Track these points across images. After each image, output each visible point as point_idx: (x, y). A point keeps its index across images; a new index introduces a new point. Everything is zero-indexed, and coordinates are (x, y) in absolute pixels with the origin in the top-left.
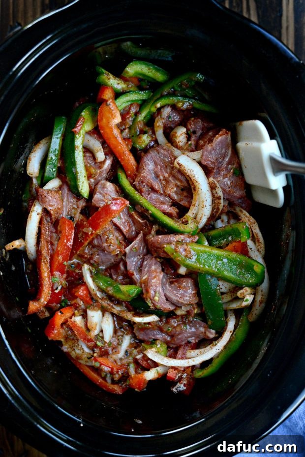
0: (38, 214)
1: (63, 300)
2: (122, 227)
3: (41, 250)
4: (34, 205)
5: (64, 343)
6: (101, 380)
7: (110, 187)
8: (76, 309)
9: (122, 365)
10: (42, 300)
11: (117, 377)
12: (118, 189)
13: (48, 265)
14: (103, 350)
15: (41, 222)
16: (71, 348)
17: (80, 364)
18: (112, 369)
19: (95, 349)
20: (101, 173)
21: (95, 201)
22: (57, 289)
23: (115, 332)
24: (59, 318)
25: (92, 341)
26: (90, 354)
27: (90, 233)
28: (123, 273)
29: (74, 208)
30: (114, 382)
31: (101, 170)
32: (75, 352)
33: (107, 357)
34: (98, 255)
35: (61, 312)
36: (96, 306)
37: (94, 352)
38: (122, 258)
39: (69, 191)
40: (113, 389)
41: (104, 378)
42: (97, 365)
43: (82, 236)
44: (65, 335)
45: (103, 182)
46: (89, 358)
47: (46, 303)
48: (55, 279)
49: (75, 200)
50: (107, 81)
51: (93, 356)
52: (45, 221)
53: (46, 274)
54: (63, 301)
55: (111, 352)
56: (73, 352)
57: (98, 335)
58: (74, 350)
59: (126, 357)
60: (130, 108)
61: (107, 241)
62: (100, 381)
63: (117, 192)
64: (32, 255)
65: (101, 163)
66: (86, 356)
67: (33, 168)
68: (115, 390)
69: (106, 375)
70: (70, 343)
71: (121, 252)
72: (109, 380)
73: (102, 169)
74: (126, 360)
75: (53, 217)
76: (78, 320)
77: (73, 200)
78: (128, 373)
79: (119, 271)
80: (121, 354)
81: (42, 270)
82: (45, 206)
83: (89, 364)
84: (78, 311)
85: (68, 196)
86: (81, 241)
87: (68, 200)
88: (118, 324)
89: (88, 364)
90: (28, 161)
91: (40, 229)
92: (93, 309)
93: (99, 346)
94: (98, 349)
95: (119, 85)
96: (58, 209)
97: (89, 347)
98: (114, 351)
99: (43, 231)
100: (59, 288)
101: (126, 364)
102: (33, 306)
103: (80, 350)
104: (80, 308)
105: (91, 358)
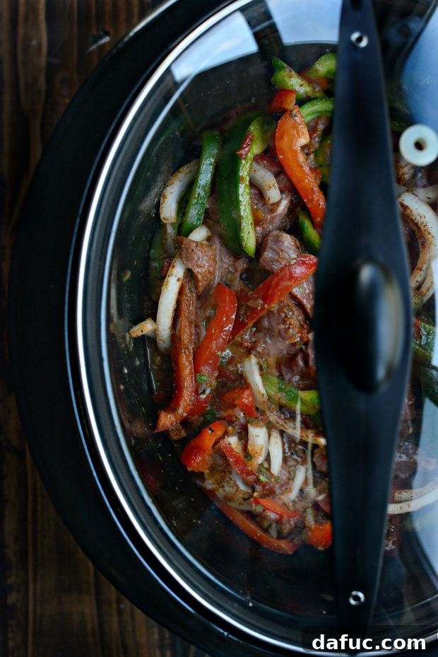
0: (178, 280)
1: (210, 410)
2: (305, 301)
3: (180, 334)
4: (173, 267)
5: (206, 476)
6: (261, 533)
7: (288, 241)
8: (229, 425)
9: (295, 511)
10: (180, 411)
11: (287, 528)
12: (298, 243)
13: (191, 358)
14: (268, 487)
15: (181, 292)
16: (218, 484)
17: (230, 507)
18: (281, 516)
19: (257, 487)
20: (273, 218)
21: (264, 261)
22: (204, 392)
23: (285, 460)
24: (209, 438)
25: (253, 474)
26: (249, 493)
27: (259, 308)
28: (302, 371)
29: (229, 272)
30: (280, 536)
31: (273, 215)
32: (224, 491)
33: (273, 498)
34: (265, 342)
35: (210, 429)
36: (261, 420)
37: (254, 490)
38: (301, 348)
39: (222, 246)
40: (279, 546)
41: (266, 531)
42: (259, 509)
43: (245, 314)
44: (211, 464)
45: (275, 233)
46: (244, 499)
47: (185, 415)
48: (203, 378)
49: (232, 259)
50: (287, 79)
51: (252, 496)
52: (187, 291)
53: (187, 372)
54: (208, 412)
55: (278, 492)
56: (221, 490)
57: (262, 465)
58: (223, 487)
59: (300, 498)
60: (317, 124)
61: (284, 322)
62: (258, 535)
63: (298, 248)
64: (164, 342)
65: (273, 204)
66: (240, 496)
67: (169, 210)
68: (282, 548)
69: (270, 526)
70: (218, 476)
71: (301, 338)
72: (273, 532)
73: (275, 214)
74: (302, 504)
75: (200, 284)
76: (233, 441)
77: (227, 260)
78: (303, 523)
79: (295, 368)
80: (294, 494)
81: (181, 366)
82: (190, 267)
83: (246, 507)
84: (234, 427)
85: (220, 254)
86: (243, 320)
87: (221, 260)
88: (290, 448)
89: (242, 508)
90: (162, 199)
91: (178, 302)
92: (257, 425)
93: (262, 482)
94: (261, 486)
95: (302, 88)
96: (209, 272)
97: (246, 483)
98: (283, 489)
99: (184, 306)
100: (208, 391)
101: (302, 510)
102: (167, 420)
103: (232, 487)
104: (237, 423)
105: (250, 498)
